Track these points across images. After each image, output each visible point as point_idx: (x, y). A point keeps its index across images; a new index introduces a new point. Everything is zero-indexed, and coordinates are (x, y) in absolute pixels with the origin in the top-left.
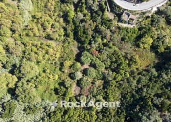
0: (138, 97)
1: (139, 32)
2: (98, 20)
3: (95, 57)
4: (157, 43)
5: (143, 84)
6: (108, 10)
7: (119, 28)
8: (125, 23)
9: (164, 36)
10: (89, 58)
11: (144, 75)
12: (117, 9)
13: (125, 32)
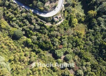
0: (98, 46)
1: (68, 20)
2: (46, 32)
3: (63, 49)
4: (79, 19)
5: (93, 39)
6: (45, 23)
7: (58, 26)
8: (58, 22)
9: (78, 13)
10: (61, 52)
11: (89, 36)
12: (49, 19)
13: (63, 26)
